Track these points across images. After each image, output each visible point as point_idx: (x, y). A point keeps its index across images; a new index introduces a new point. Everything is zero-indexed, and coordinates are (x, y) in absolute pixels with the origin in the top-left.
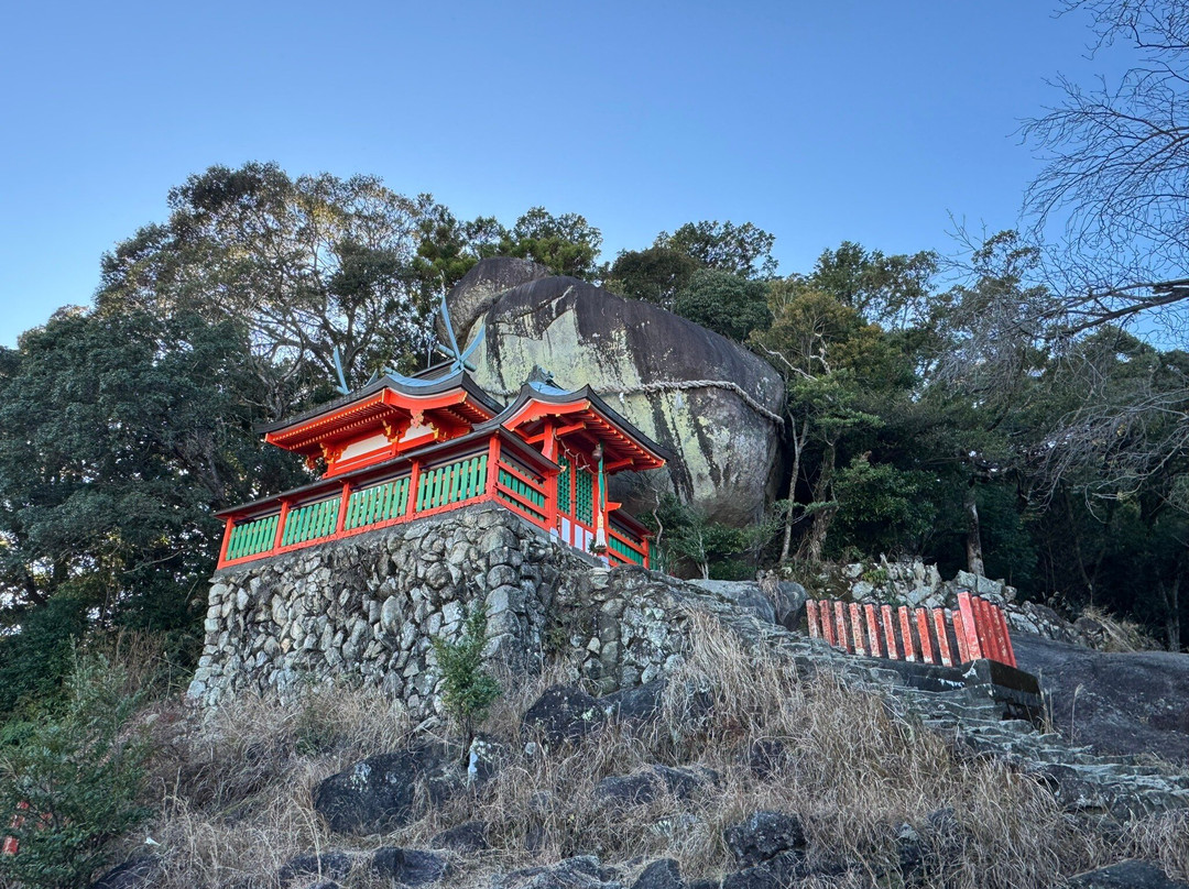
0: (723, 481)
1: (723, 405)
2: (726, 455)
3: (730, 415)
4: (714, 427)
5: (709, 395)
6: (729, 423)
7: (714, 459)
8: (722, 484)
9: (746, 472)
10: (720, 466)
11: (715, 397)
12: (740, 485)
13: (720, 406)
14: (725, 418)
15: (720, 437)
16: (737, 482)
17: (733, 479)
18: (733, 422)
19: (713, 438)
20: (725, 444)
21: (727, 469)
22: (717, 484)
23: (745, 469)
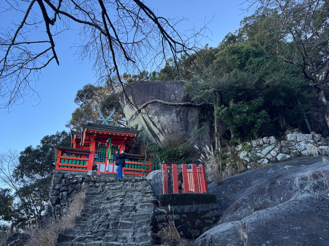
0: (163, 133)
1: (153, 109)
2: (159, 124)
3: (156, 111)
4: (153, 117)
5: (148, 107)
6: (156, 114)
7: (158, 127)
8: (164, 134)
9: (169, 128)
10: (160, 128)
11: (150, 107)
12: (170, 133)
13: (152, 109)
14: (154, 112)
15: (155, 119)
16: (168, 132)
17: (166, 131)
18: (157, 113)
19: (154, 120)
20: (157, 121)
21: (163, 129)
22: (163, 135)
23: (168, 127)
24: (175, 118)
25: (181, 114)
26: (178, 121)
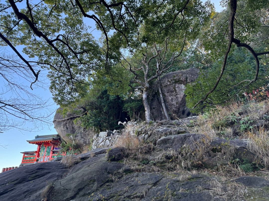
24: (63, 128)
25: (67, 125)
26: (65, 130)
